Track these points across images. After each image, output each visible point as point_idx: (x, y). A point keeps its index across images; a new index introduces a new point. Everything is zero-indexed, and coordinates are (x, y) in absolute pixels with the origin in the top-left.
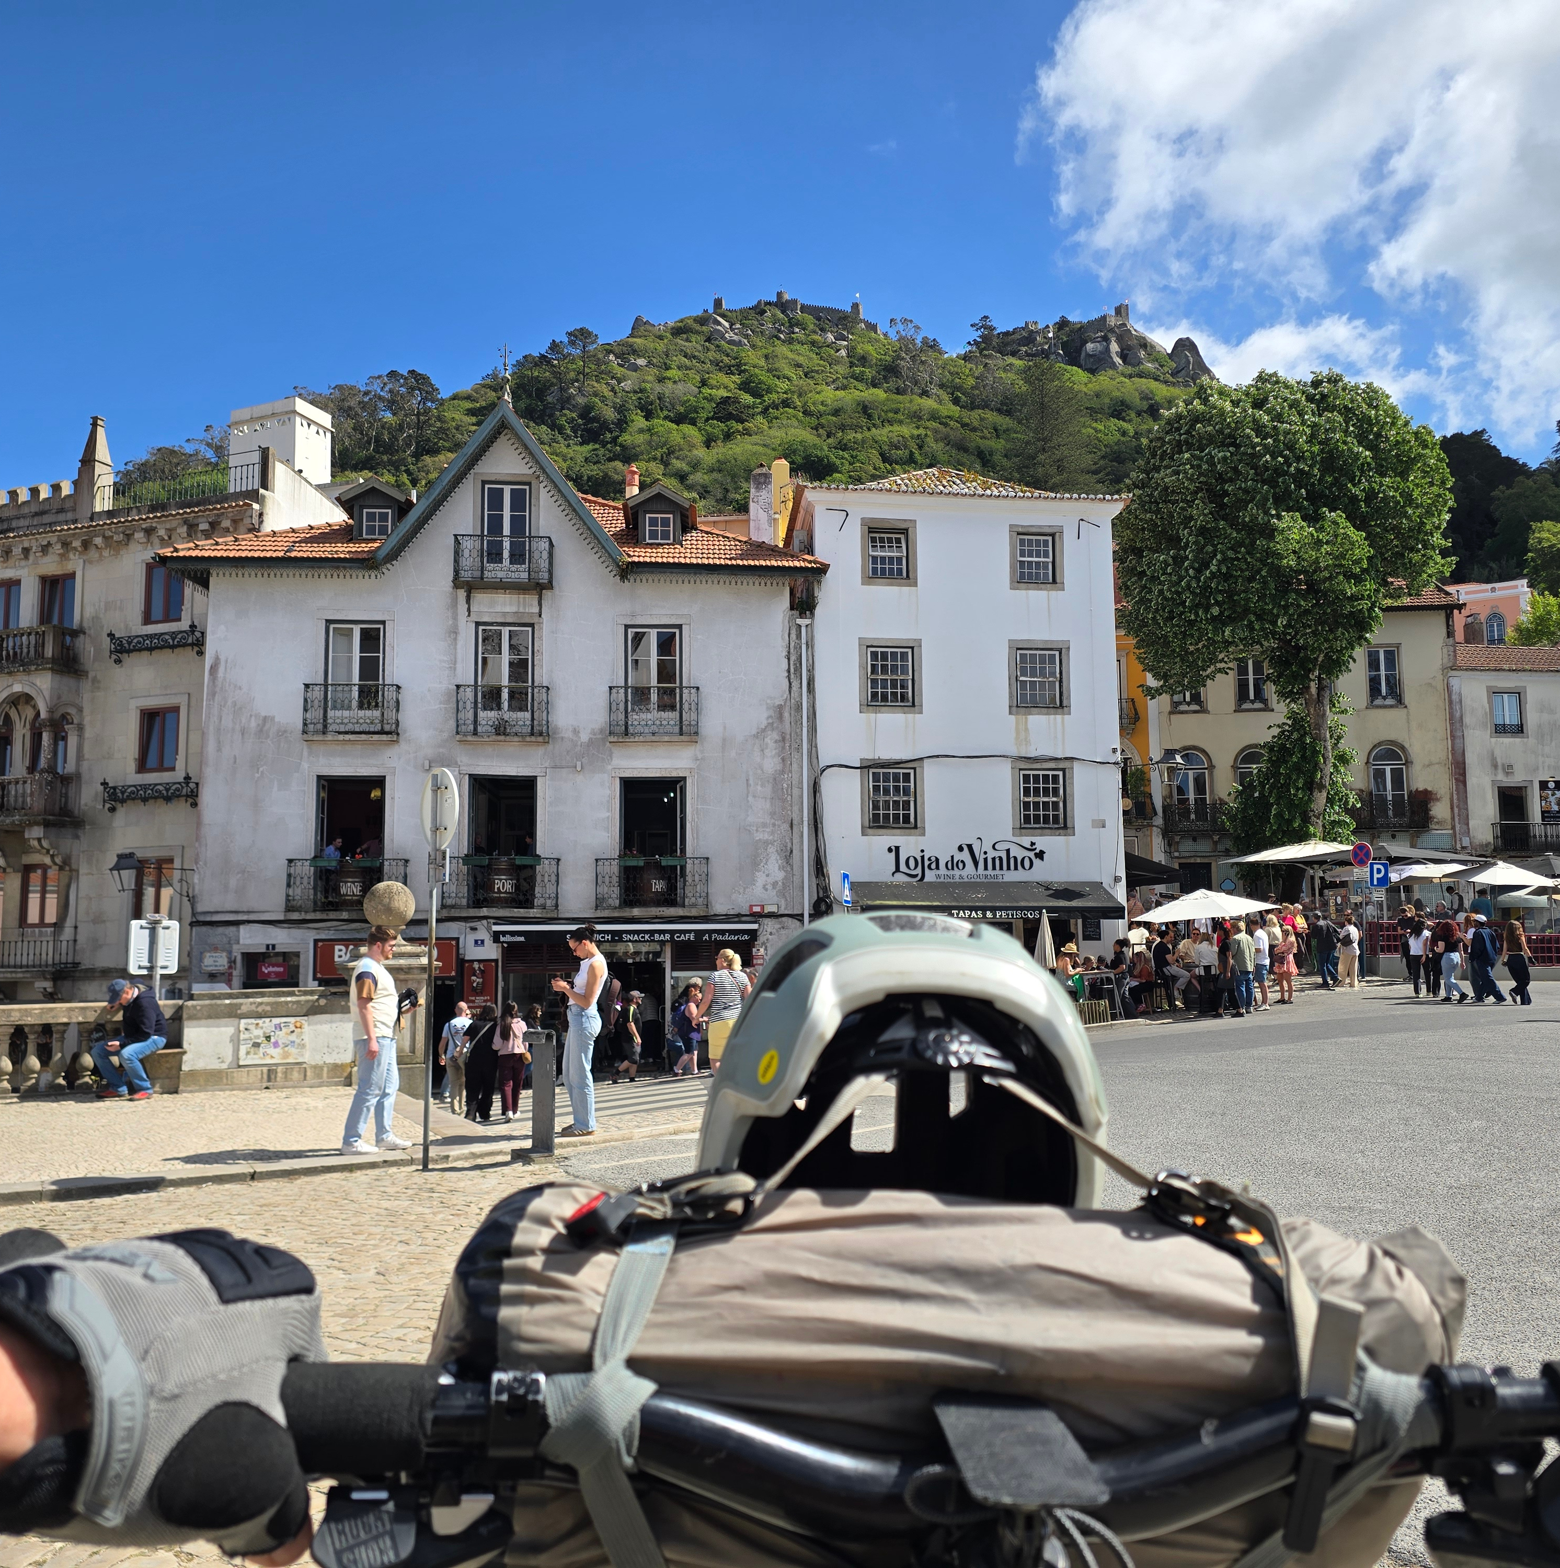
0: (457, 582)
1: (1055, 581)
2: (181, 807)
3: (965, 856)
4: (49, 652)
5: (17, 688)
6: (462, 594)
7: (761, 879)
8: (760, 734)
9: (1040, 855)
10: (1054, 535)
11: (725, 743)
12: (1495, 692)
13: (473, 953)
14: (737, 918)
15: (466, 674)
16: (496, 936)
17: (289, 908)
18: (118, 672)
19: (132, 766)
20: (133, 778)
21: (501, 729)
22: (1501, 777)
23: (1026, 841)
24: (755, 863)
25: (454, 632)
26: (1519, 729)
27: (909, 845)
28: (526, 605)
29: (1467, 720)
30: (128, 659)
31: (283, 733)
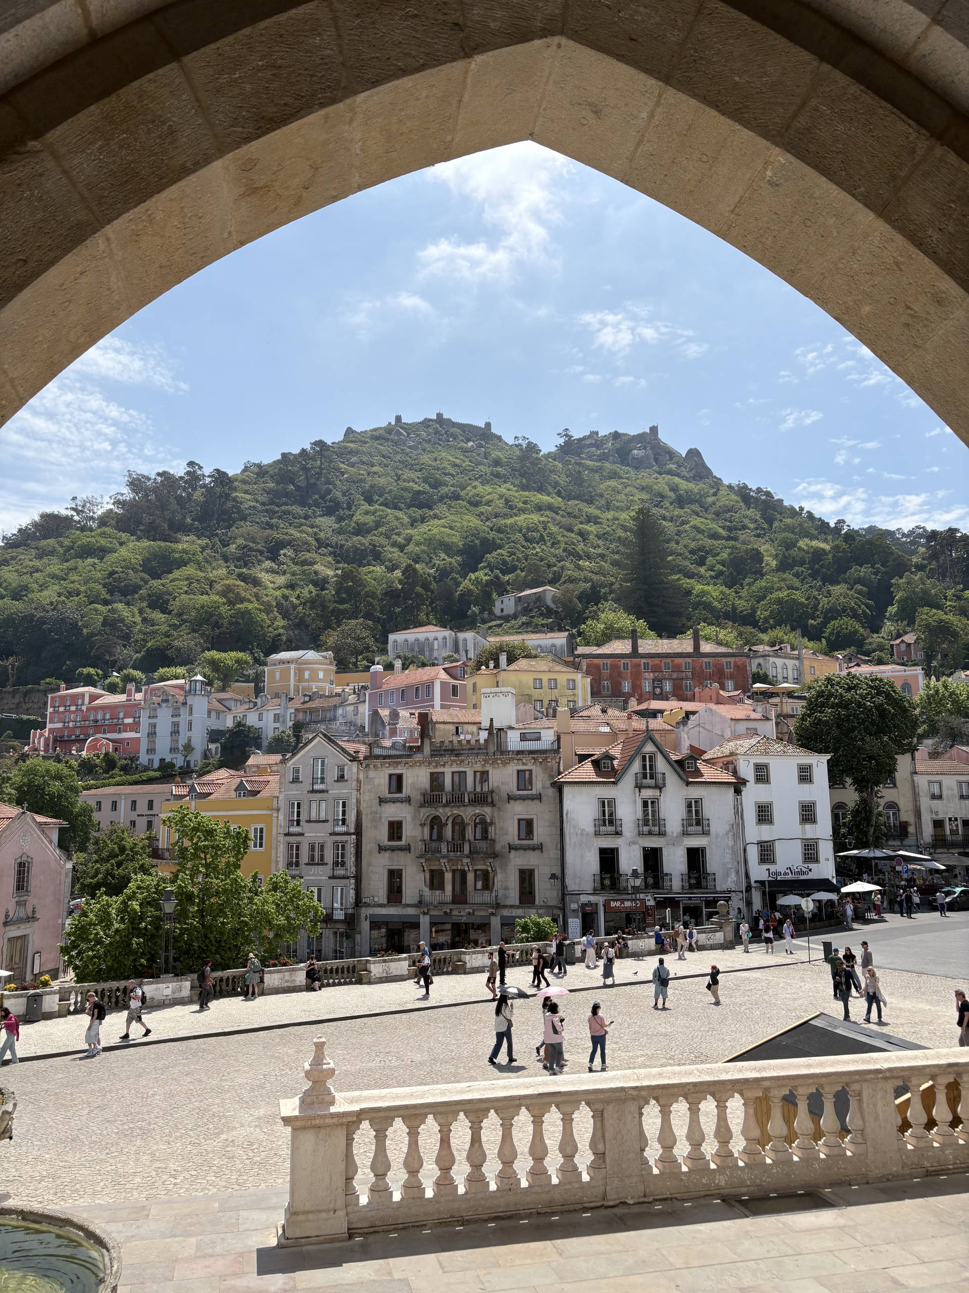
0: (636, 787)
1: (811, 781)
2: (537, 852)
3: (789, 871)
4: (490, 800)
5: (477, 811)
6: (637, 789)
7: (730, 880)
8: (727, 833)
9: (810, 870)
10: (810, 766)
11: (717, 836)
12: (930, 782)
13: (648, 903)
14: (724, 892)
15: (640, 814)
16: (655, 898)
17: (594, 890)
18: (509, 806)
19: (516, 838)
20: (517, 842)
21: (650, 833)
22: (934, 816)
23: (806, 866)
24: (727, 875)
25: (635, 802)
26: (940, 797)
27: (773, 868)
28: (656, 793)
29: (921, 794)
30: (512, 802)
31: (588, 834)
